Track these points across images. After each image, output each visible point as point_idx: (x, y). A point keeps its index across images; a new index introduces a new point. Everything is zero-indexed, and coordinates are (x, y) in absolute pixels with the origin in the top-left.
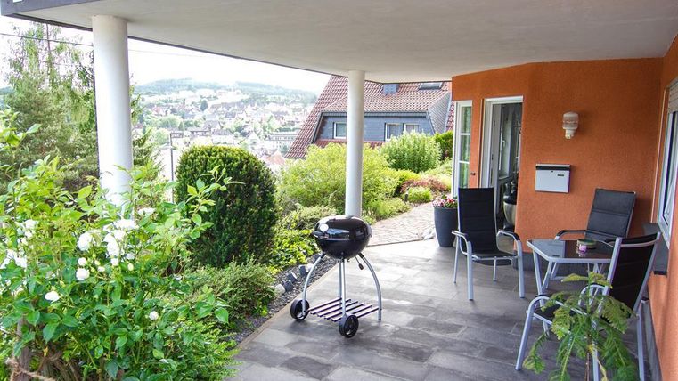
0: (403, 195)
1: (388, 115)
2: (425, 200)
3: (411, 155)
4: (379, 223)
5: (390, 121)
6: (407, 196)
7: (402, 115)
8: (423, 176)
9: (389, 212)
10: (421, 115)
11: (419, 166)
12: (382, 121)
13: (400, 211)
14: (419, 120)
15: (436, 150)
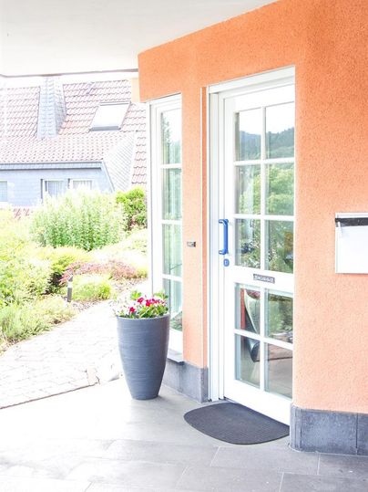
0: (65, 290)
1: (45, 166)
2: (102, 296)
3: (79, 225)
4: (13, 347)
5: (48, 176)
6: (70, 290)
7: (66, 166)
8: (99, 256)
9: (35, 325)
10: (94, 166)
11: (91, 241)
12: (37, 176)
13: (56, 322)
14: (92, 175)
15: (119, 216)
